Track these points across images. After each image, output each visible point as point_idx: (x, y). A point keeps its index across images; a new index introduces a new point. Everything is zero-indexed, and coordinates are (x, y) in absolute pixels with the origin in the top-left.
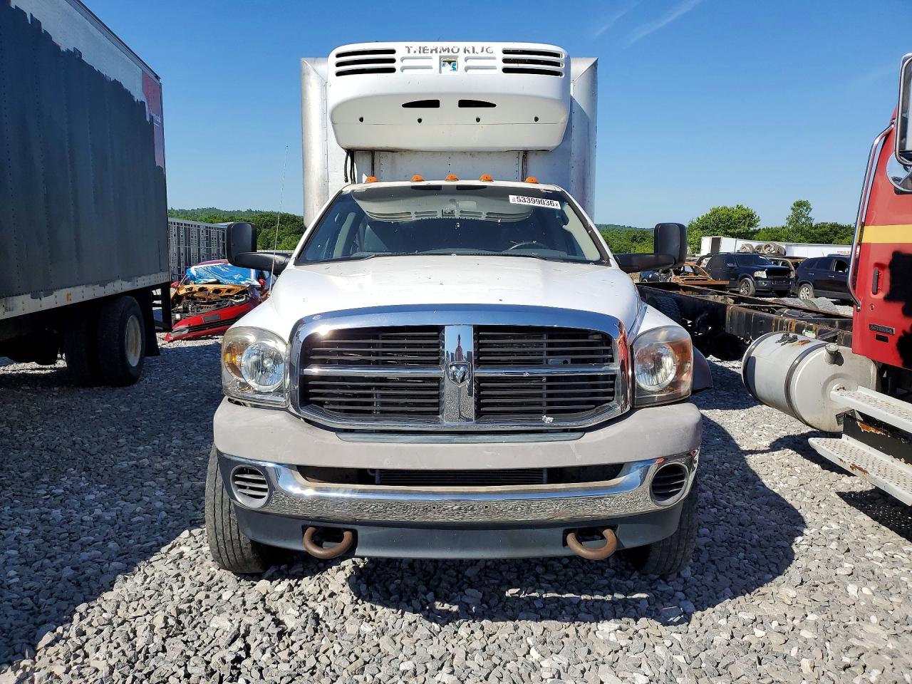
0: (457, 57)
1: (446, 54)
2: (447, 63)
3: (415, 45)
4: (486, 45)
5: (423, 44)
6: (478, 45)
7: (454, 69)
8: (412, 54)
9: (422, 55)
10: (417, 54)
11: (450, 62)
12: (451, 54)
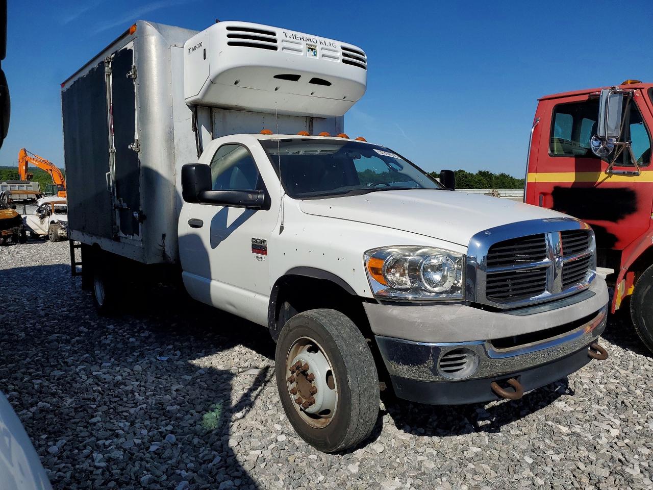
0: (316, 46)
1: (309, 42)
2: (310, 50)
3: (290, 33)
4: (332, 41)
5: (294, 33)
6: (328, 41)
7: (315, 55)
8: (288, 39)
9: (295, 40)
10: (292, 39)
11: (312, 49)
12: (312, 43)
